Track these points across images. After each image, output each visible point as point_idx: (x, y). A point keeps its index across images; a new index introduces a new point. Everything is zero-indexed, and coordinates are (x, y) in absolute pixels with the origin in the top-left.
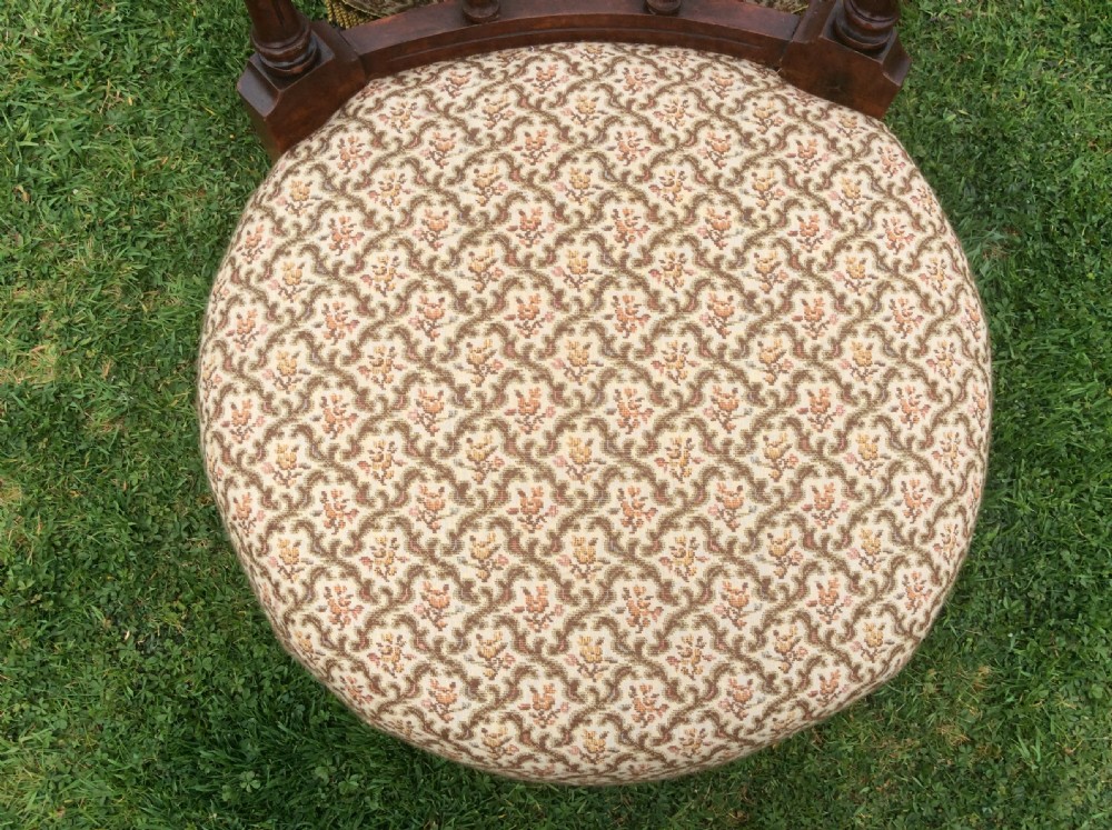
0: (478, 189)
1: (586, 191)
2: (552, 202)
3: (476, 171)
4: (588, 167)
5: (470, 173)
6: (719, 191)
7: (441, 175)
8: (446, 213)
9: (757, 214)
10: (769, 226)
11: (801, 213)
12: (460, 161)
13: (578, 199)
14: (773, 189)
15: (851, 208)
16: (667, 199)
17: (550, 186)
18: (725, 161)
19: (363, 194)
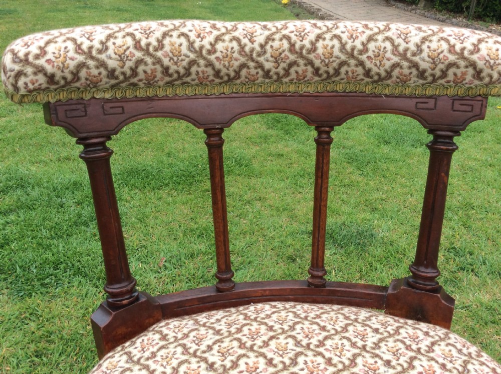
0: (220, 354)
1: (286, 352)
2: (265, 357)
3: (219, 346)
4: (286, 341)
5: (216, 347)
6: (368, 352)
7: (198, 350)
8: (199, 367)
9: (394, 363)
10: (403, 369)
11: (421, 363)
12: (210, 343)
13: (281, 356)
14: (400, 352)
15: (451, 362)
16: (336, 355)
17: (264, 350)
18: (366, 339)
19: (150, 362)
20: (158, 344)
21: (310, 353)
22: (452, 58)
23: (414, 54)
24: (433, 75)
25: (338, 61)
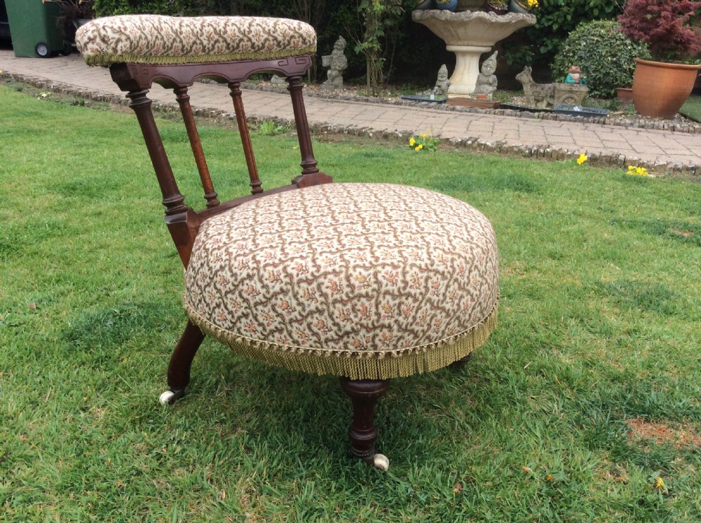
25: (239, 39)
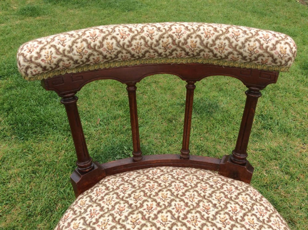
0: (135, 199)
1: (166, 199)
2: (156, 202)
3: (134, 195)
4: (166, 193)
5: (133, 195)
6: (206, 199)
7: (124, 196)
8: (125, 206)
9: (217, 206)
10: (222, 209)
11: (231, 205)
12: (130, 192)
13: (164, 201)
14: (222, 199)
15: (246, 204)
16: (190, 201)
17: (156, 198)
18: (206, 192)
19: (101, 202)
20: (104, 192)
21: (178, 200)
22: (261, 52)
23: (240, 48)
24: (251, 59)
25: (199, 49)
